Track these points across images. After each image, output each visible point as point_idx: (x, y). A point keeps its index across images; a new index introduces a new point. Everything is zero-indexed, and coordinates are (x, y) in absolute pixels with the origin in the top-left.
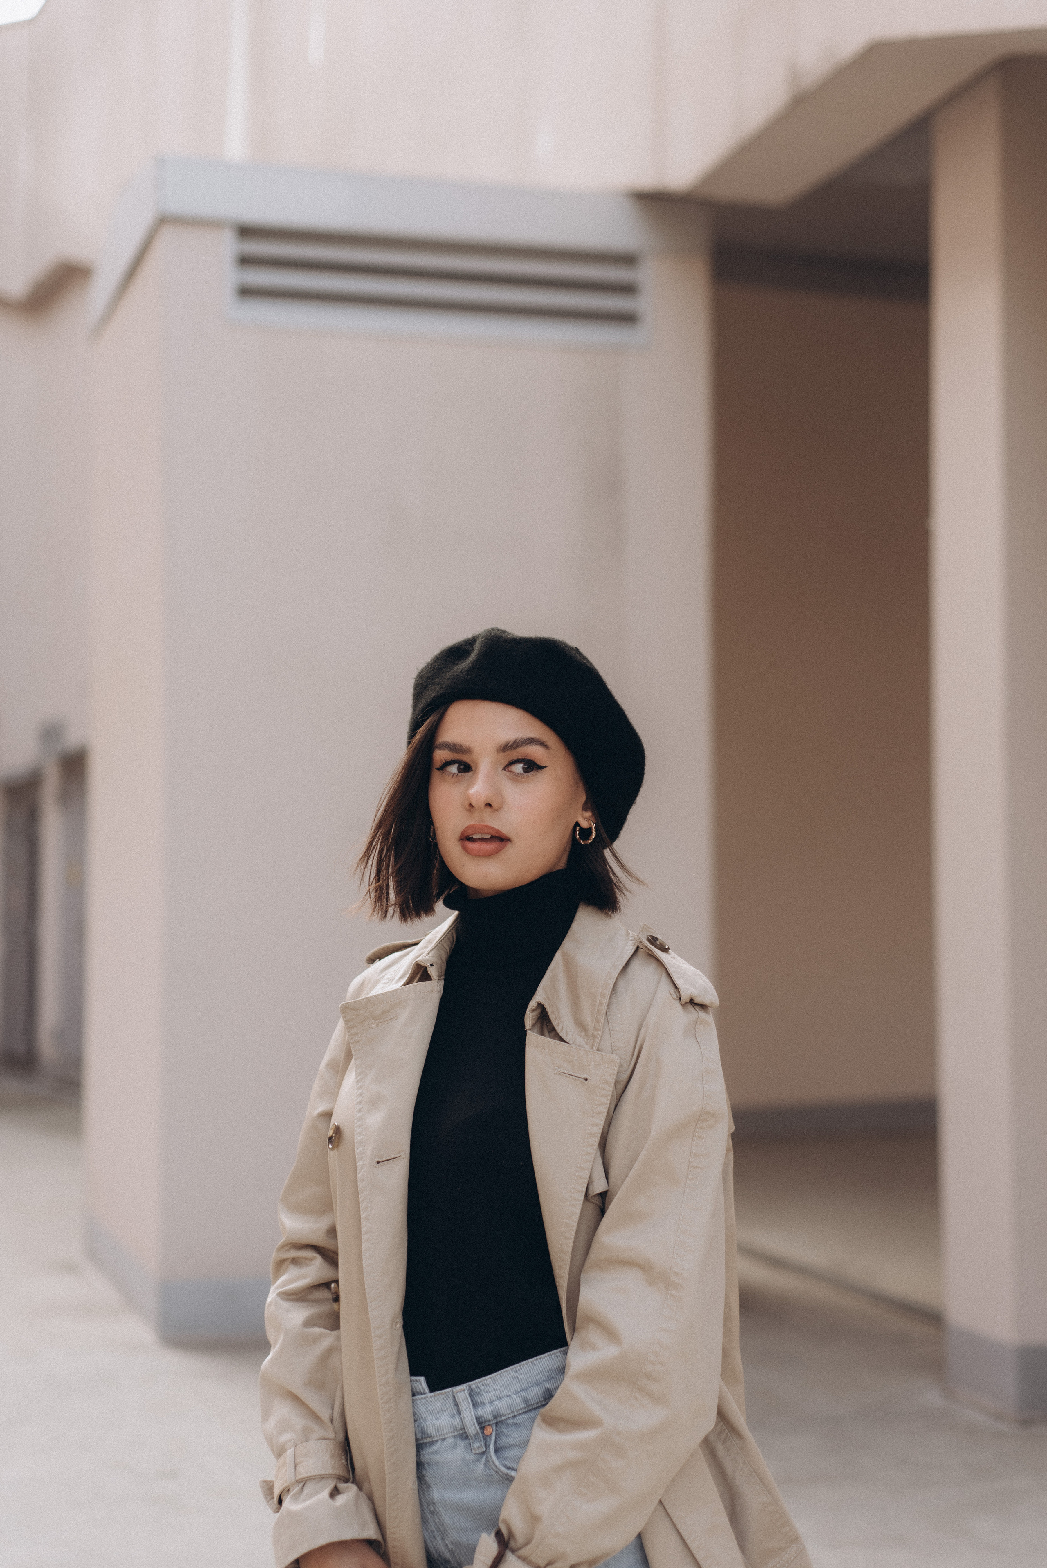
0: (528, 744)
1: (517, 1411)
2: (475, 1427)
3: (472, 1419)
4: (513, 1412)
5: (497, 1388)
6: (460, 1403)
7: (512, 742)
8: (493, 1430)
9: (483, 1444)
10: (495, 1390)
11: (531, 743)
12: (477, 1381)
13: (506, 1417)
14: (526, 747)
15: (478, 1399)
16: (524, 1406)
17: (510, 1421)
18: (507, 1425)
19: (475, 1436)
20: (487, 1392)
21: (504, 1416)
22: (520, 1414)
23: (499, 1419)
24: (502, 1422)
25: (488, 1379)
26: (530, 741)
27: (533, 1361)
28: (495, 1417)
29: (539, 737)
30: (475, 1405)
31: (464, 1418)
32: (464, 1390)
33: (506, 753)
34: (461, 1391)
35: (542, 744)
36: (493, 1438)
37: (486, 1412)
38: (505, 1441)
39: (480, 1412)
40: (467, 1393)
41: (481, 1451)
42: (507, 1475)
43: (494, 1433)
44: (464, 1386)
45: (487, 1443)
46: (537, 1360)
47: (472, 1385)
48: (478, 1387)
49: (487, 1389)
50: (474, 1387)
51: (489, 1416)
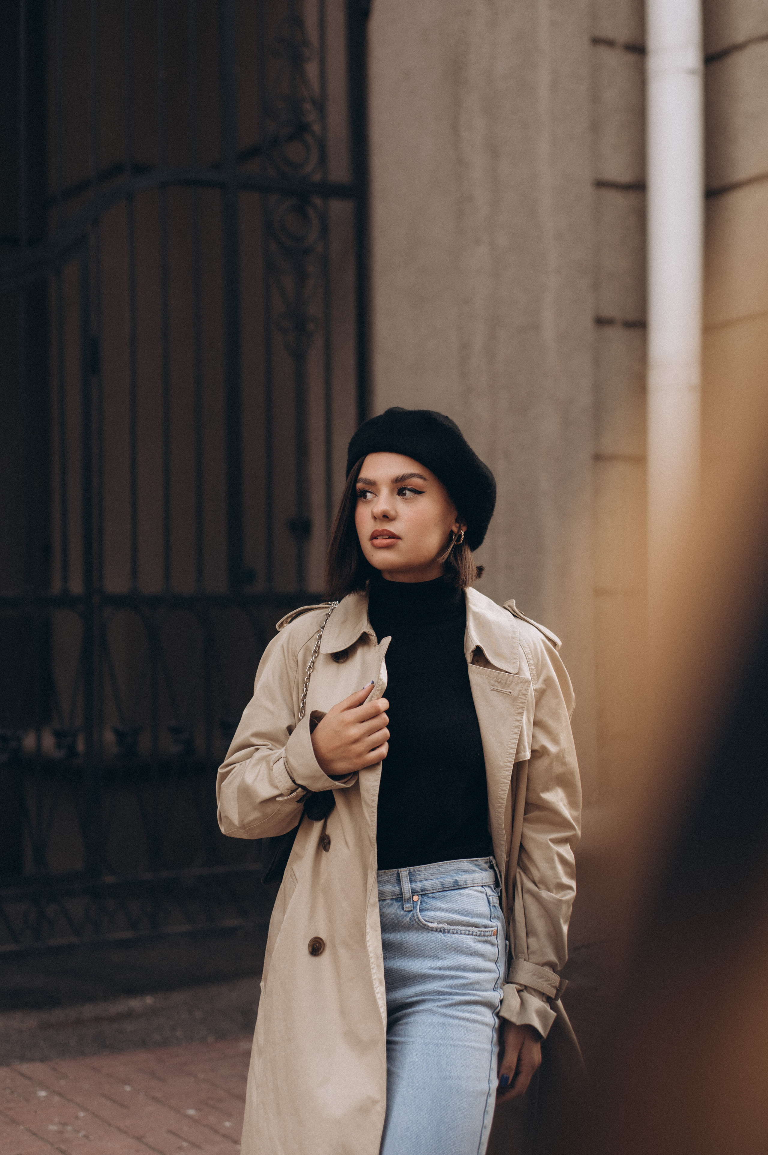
0: (411, 477)
1: (436, 889)
2: (410, 894)
3: (409, 889)
4: (433, 890)
5: (426, 874)
6: (402, 878)
7: (400, 477)
8: (419, 898)
9: (412, 906)
10: (425, 874)
11: (413, 476)
12: (415, 867)
13: (429, 892)
14: (410, 480)
15: (413, 878)
16: (441, 887)
17: (430, 895)
18: (428, 897)
19: (408, 899)
20: (419, 875)
21: (427, 891)
22: (437, 892)
23: (424, 893)
24: (425, 895)
25: (421, 867)
26: (412, 475)
27: (450, 862)
28: (422, 891)
29: (419, 473)
30: (411, 882)
31: (403, 888)
32: (406, 871)
33: (397, 484)
34: (404, 871)
35: (421, 477)
36: (419, 903)
37: (418, 886)
38: (425, 905)
39: (414, 885)
40: (408, 872)
41: (410, 909)
42: (426, 925)
43: (420, 900)
44: (407, 869)
45: (415, 905)
46: (452, 862)
47: (411, 869)
48: (414, 871)
49: (419, 873)
50: (412, 870)
51: (418, 890)
